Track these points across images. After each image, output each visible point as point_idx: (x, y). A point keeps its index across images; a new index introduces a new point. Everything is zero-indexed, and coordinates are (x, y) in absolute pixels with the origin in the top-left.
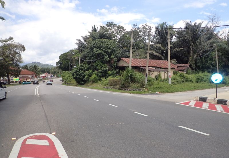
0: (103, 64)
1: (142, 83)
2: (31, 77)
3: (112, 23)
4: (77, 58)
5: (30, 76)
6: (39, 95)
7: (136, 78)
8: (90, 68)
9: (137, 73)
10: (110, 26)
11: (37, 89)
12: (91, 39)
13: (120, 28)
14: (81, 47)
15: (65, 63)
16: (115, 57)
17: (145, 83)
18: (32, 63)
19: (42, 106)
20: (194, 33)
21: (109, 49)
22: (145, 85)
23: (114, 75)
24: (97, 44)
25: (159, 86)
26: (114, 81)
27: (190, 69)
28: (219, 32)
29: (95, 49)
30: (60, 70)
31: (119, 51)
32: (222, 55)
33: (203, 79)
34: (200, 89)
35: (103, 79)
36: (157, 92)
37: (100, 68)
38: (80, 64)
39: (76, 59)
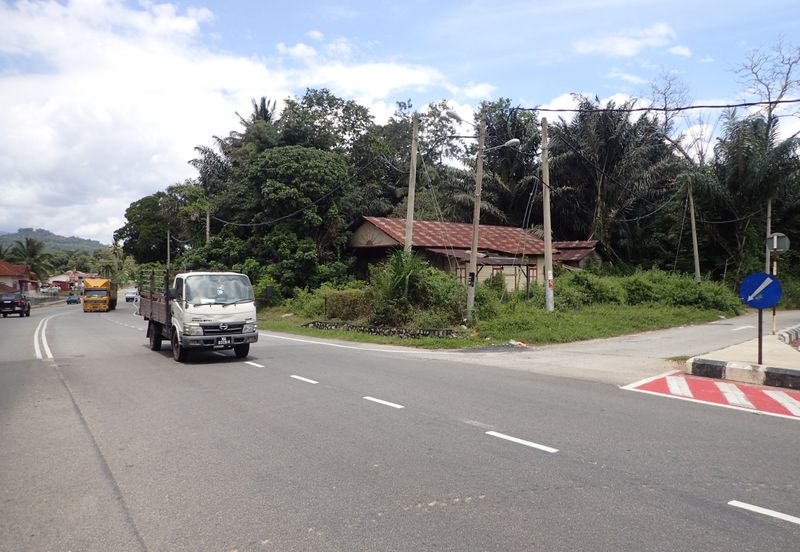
0: (299, 239)
1: (455, 308)
2: (15, 286)
3: (327, 92)
4: (197, 215)
5: (9, 283)
6: (56, 361)
7: (433, 288)
8: (249, 254)
9: (433, 270)
10: (320, 104)
11: (40, 331)
12: (251, 147)
13: (355, 112)
14: (214, 174)
15: (149, 235)
16: (344, 212)
17: (465, 307)
18: (16, 231)
19: (79, 412)
20: (606, 138)
21: (322, 182)
22: (465, 314)
23: (339, 278)
24: (277, 165)
25: (517, 318)
26: (343, 301)
27: (597, 257)
28: (683, 136)
29: (269, 182)
30: (130, 260)
31: (355, 194)
32: (702, 211)
33: (650, 293)
34: (654, 329)
35: (302, 293)
36: (513, 342)
37: (289, 252)
38: (209, 239)
39: (193, 218)
